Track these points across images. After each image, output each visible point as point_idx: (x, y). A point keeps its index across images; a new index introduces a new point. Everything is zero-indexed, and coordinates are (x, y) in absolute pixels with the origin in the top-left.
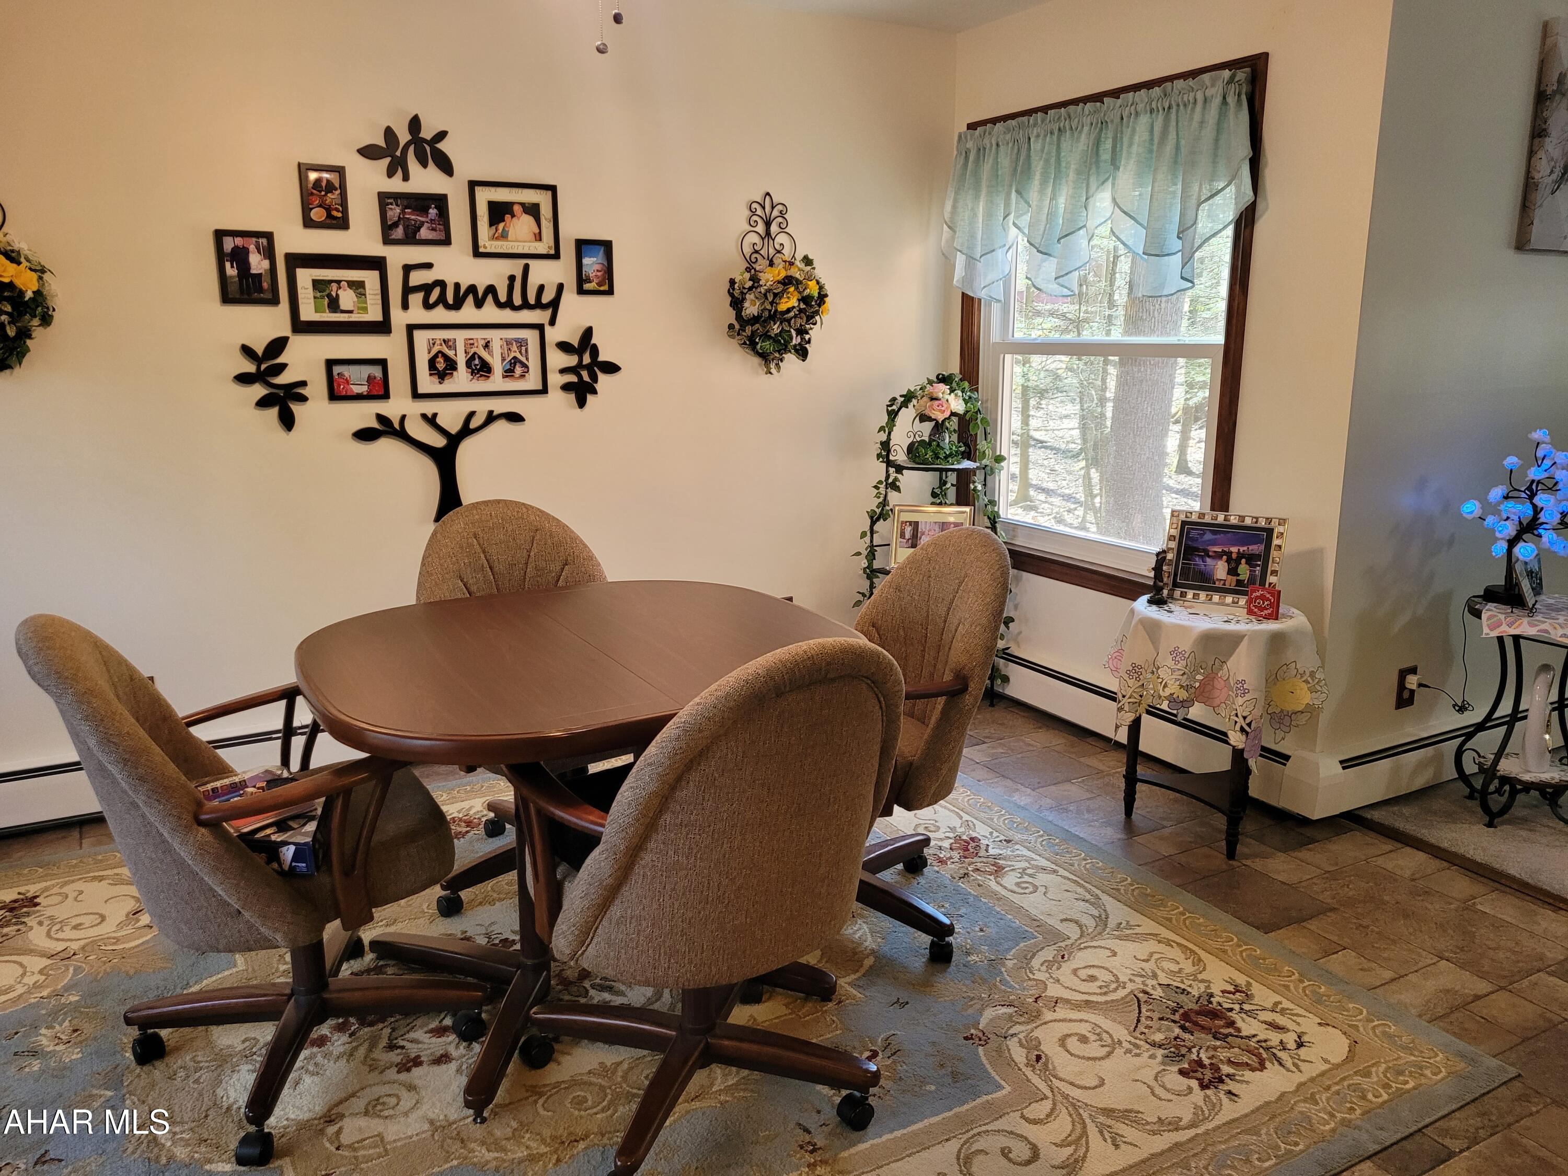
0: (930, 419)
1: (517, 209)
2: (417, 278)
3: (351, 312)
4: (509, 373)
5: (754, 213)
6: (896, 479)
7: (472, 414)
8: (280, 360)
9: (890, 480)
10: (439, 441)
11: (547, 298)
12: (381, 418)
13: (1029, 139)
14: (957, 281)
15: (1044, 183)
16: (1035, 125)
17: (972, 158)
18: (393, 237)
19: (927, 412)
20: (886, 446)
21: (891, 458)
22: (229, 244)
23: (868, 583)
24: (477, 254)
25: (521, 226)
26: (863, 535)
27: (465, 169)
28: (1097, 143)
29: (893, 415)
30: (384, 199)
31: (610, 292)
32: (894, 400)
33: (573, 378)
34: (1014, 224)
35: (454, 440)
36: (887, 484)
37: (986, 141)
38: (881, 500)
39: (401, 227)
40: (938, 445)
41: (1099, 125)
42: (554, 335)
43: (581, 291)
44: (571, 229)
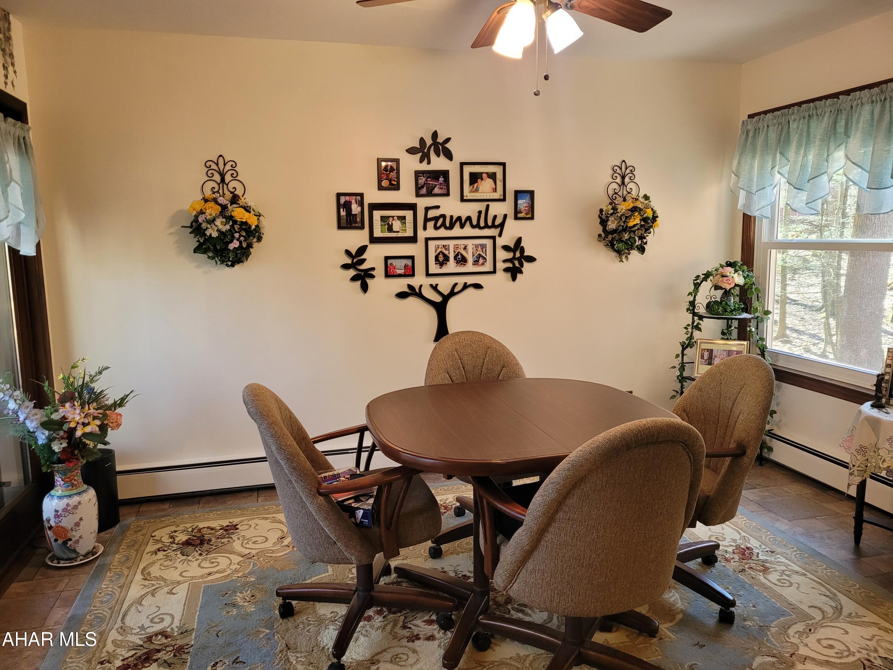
0: (721, 288)
1: (484, 176)
2: (432, 214)
3: (398, 232)
4: (476, 262)
5: (615, 172)
6: (699, 324)
7: (456, 284)
8: (363, 257)
9: (695, 324)
10: (438, 299)
11: (497, 222)
12: (410, 287)
13: (789, 122)
14: (740, 206)
15: (798, 148)
16: (793, 114)
17: (751, 134)
18: (421, 193)
19: (720, 284)
20: (692, 304)
21: (696, 311)
22: (343, 200)
23: (680, 385)
24: (463, 200)
25: (486, 185)
26: (677, 356)
27: (459, 156)
28: (835, 123)
29: (697, 286)
30: (418, 174)
31: (532, 218)
32: (698, 277)
34: (779, 172)
35: (446, 298)
36: (692, 327)
37: (760, 125)
38: (689, 336)
39: (425, 188)
40: (726, 304)
41: (836, 112)
42: (500, 242)
43: (516, 218)
44: (512, 185)
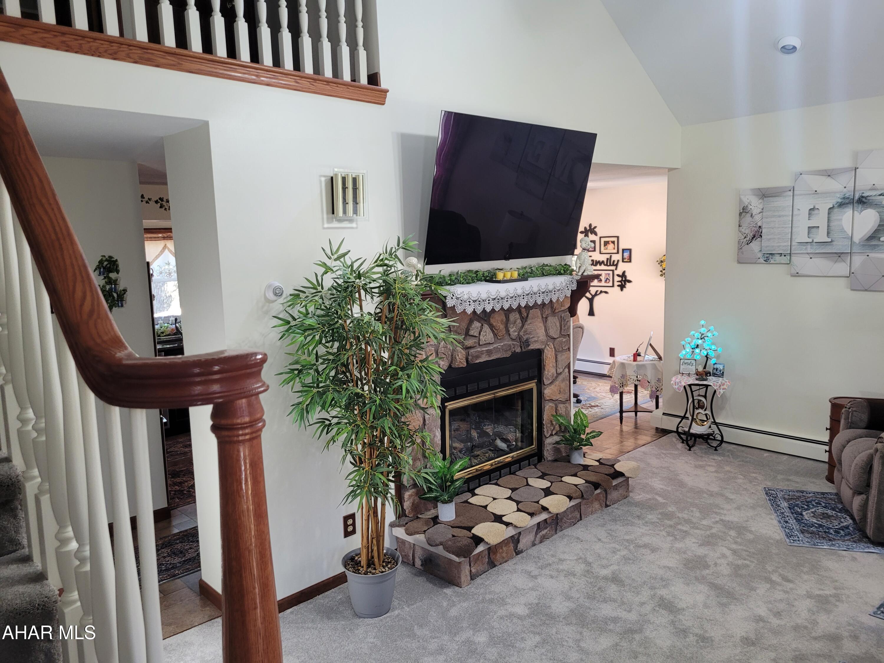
1: (610, 242)
4: (606, 281)
7: (597, 291)
10: (590, 297)
11: (615, 263)
24: (600, 253)
25: (611, 246)
27: (600, 235)
31: (630, 262)
33: (620, 283)
35: (593, 296)
42: (616, 272)
43: (623, 261)
44: (622, 247)
